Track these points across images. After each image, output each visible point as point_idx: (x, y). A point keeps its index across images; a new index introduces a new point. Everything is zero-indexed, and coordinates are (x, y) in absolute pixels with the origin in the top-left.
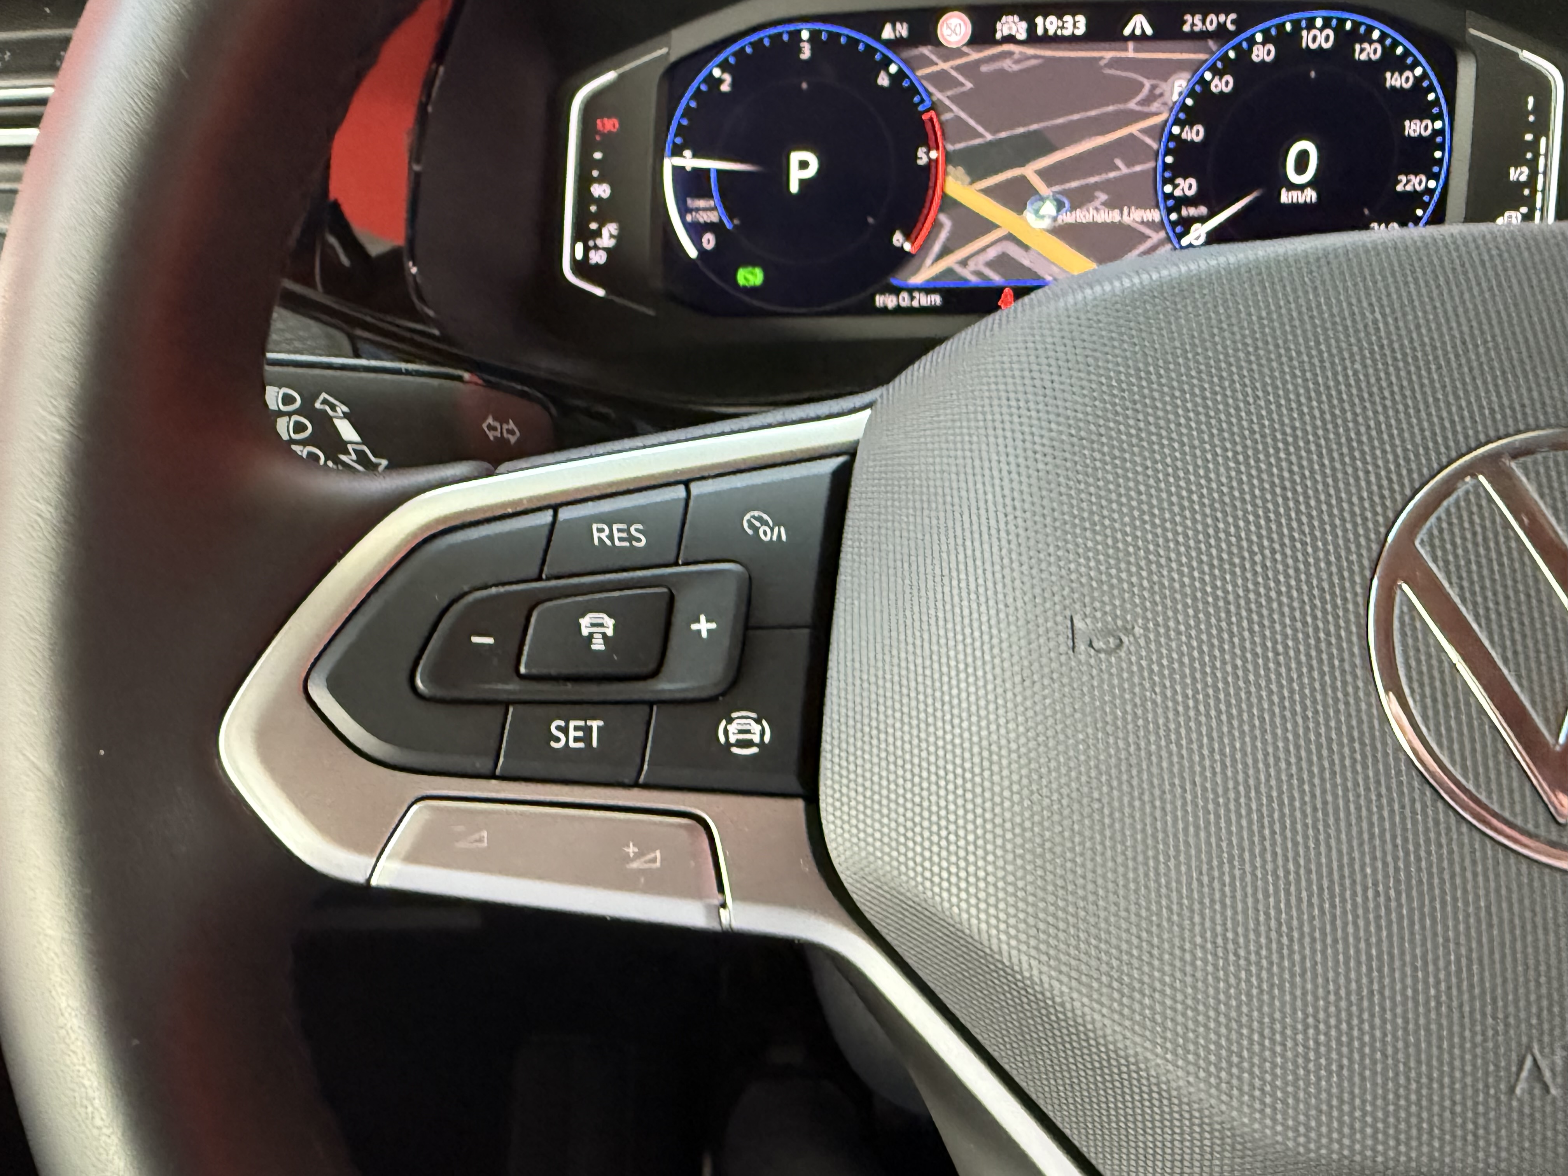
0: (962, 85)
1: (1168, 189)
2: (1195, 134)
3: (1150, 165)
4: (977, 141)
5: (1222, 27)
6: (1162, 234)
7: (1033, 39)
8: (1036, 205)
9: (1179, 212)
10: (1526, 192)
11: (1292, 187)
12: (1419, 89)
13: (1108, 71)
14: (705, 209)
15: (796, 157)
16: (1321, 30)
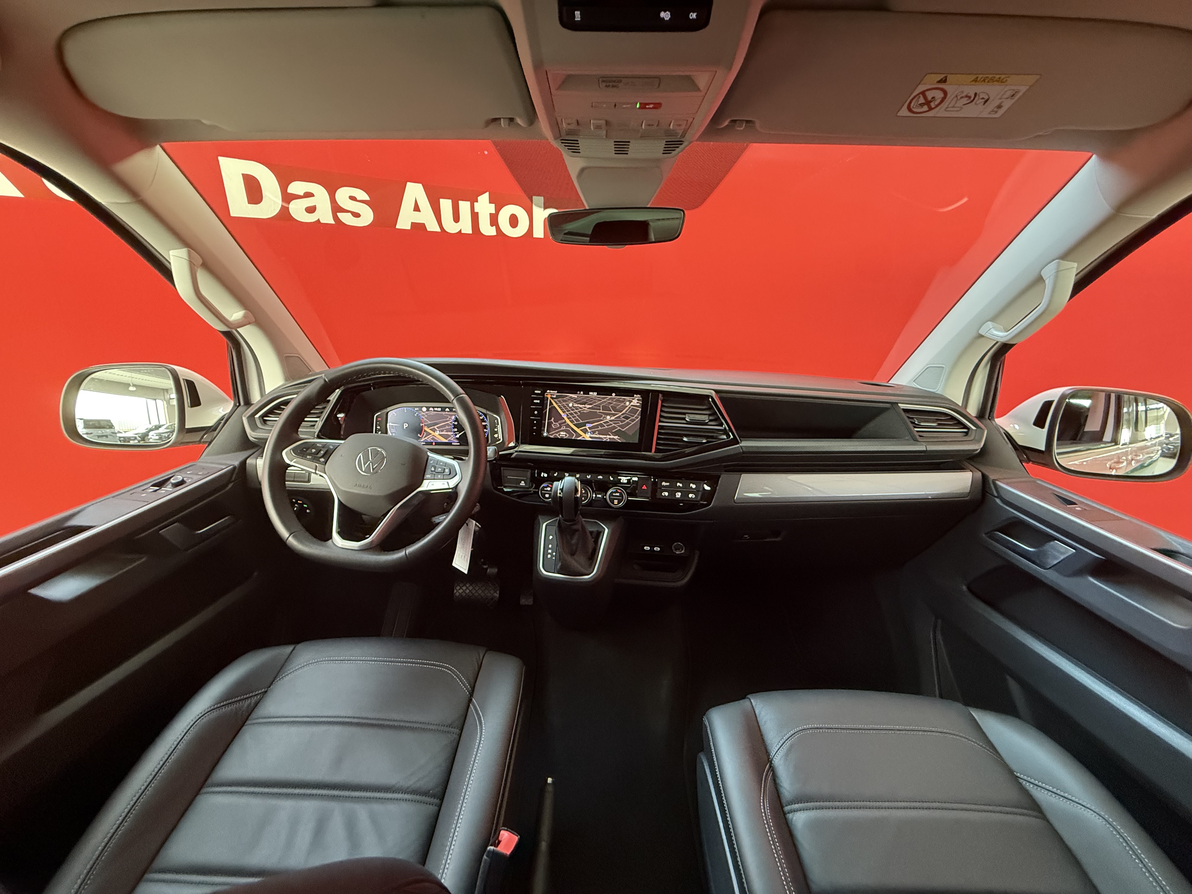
0: (426, 416)
1: (453, 430)
2: (456, 423)
3: (451, 427)
4: (428, 423)
6: (453, 436)
7: (434, 411)
8: (437, 431)
9: (455, 433)
13: (444, 415)
15: (405, 424)
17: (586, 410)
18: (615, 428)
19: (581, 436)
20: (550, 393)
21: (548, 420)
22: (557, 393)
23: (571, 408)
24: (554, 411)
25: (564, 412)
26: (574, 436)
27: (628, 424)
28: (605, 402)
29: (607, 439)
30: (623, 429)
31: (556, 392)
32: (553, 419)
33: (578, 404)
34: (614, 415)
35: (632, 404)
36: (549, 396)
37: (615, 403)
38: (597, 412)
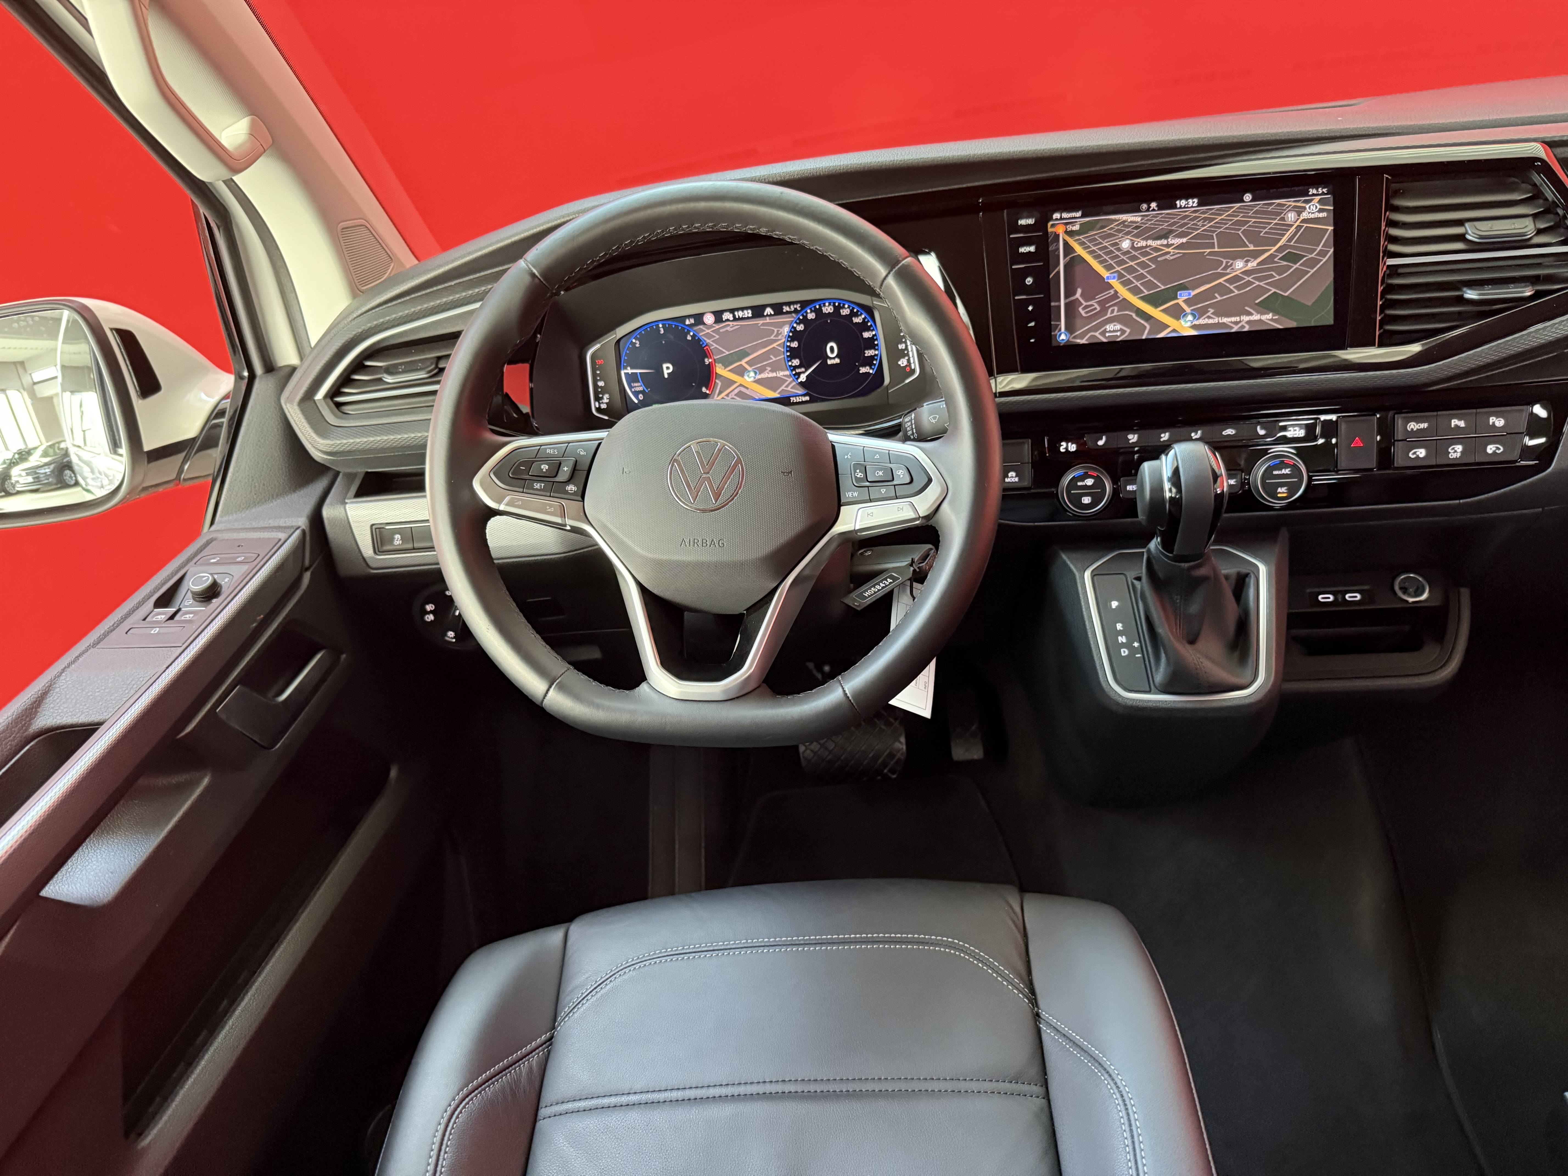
0: (715, 337)
1: (790, 364)
2: (795, 344)
3: (783, 356)
4: (724, 355)
5: (796, 309)
6: (791, 379)
7: (735, 319)
8: (748, 373)
9: (794, 371)
10: (906, 352)
11: (831, 358)
12: (864, 322)
13: (762, 327)
14: (638, 386)
15: (665, 366)
16: (829, 306)
17: (1172, 254)
18: (1262, 290)
19: (1167, 326)
20: (1061, 219)
21: (1066, 297)
22: (1083, 216)
23: (1128, 252)
24: (1078, 270)
25: (1109, 268)
26: (1146, 332)
27: (1300, 273)
28: (1223, 222)
29: (1243, 327)
30: (1285, 292)
31: (1079, 214)
32: (1079, 291)
33: (1146, 239)
34: (1255, 255)
35: (1305, 215)
36: (1060, 230)
37: (1255, 222)
38: (1205, 254)
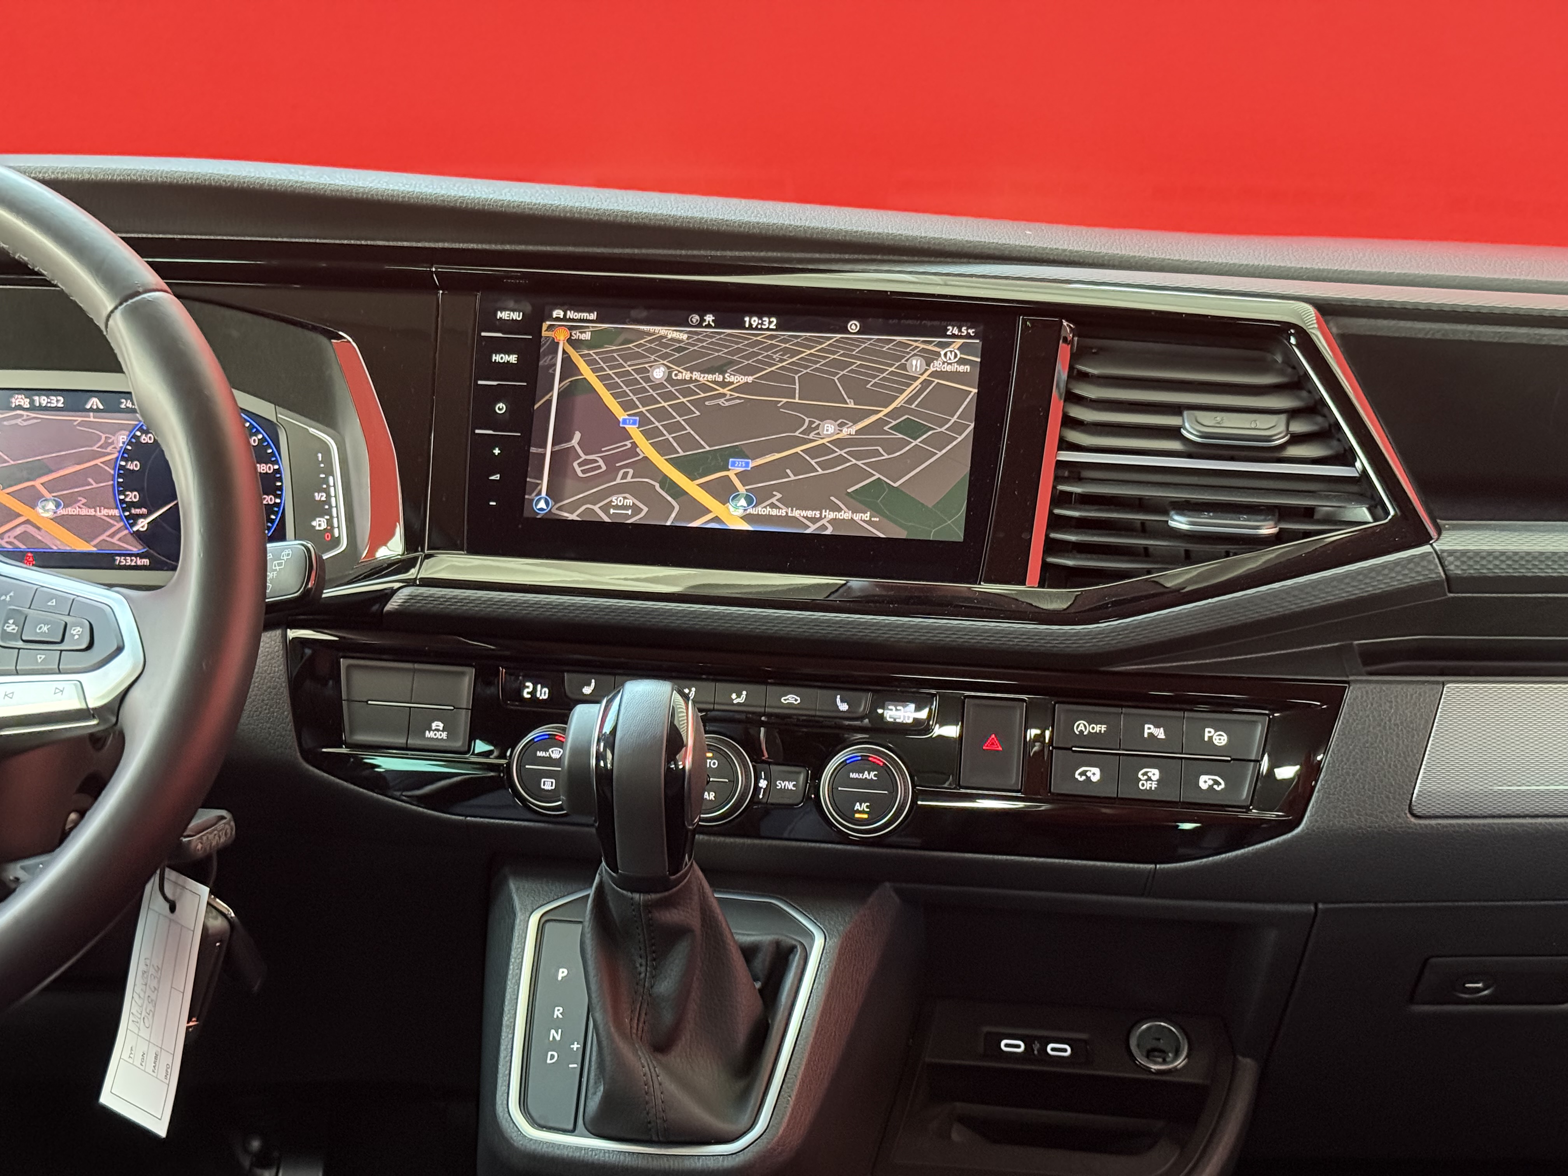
1: (122, 497)
2: (134, 466)
3: (111, 482)
4: (5, 465)
6: (122, 524)
7: (33, 407)
8: (43, 504)
9: (129, 511)
10: (327, 505)
13: (79, 428)
17: (728, 398)
18: (858, 473)
19: (708, 511)
20: (565, 319)
21: (555, 442)
22: (599, 320)
23: (661, 386)
24: (580, 401)
25: (627, 406)
26: (673, 515)
27: (919, 455)
28: (812, 359)
29: (824, 527)
30: (895, 483)
31: (593, 316)
32: (577, 436)
33: (691, 370)
34: (855, 416)
35: (937, 366)
36: (561, 336)
37: (860, 366)
38: (779, 405)
